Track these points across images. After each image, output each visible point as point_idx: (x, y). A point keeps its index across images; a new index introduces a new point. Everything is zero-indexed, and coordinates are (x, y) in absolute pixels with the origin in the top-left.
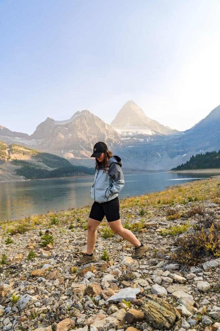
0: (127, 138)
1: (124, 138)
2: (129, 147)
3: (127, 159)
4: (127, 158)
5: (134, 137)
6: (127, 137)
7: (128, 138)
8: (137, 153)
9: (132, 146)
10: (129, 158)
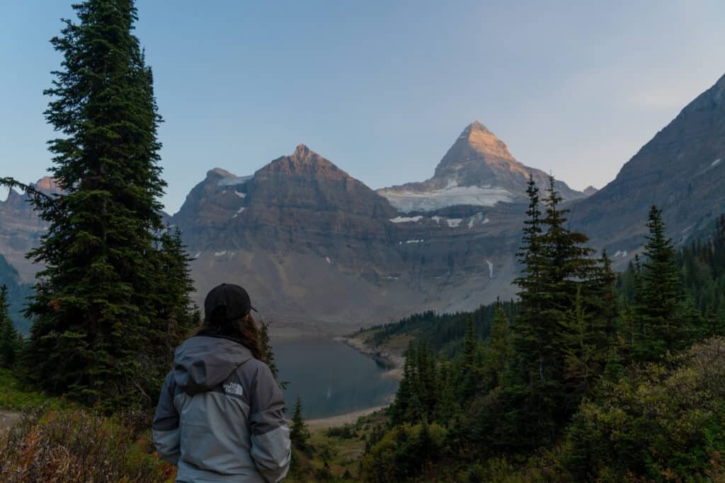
0: (412, 217)
1: (402, 217)
2: (409, 242)
3: (389, 278)
4: (391, 275)
5: (436, 213)
6: (413, 214)
7: (416, 219)
8: (423, 261)
9: (417, 241)
10: (397, 275)
